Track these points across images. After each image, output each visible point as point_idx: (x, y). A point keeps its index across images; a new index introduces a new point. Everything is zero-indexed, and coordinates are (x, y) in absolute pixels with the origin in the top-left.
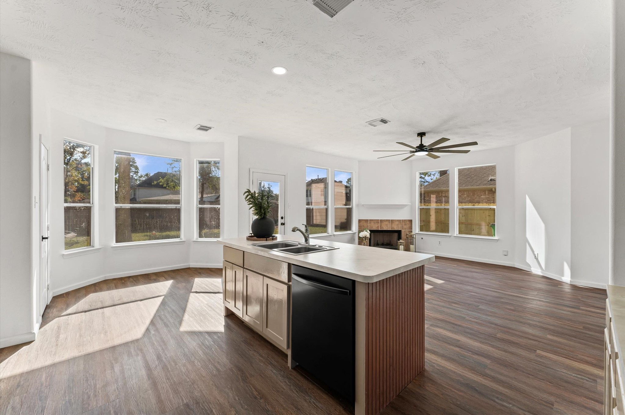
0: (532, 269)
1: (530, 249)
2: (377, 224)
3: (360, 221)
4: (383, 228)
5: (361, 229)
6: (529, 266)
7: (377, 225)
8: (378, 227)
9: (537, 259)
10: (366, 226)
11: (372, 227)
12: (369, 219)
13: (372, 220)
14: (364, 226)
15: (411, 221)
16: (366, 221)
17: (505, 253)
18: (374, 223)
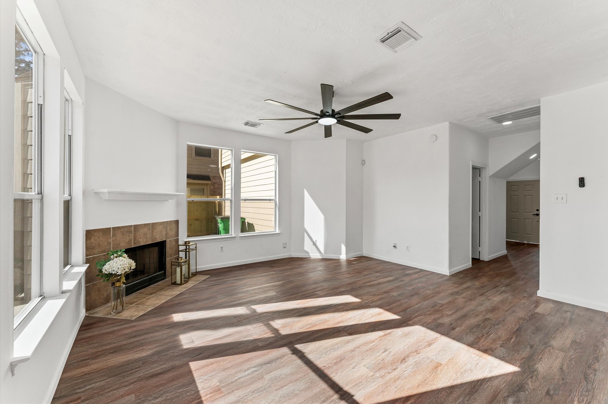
0: (310, 254)
1: (308, 237)
2: (129, 236)
3: (89, 234)
4: (139, 242)
5: (94, 254)
6: (308, 253)
7: (128, 238)
8: (130, 241)
9: (314, 244)
10: (106, 244)
11: (119, 245)
12: (111, 226)
13: (119, 228)
14: (99, 245)
15: (177, 222)
16: (106, 231)
17: (285, 246)
18: (123, 234)
